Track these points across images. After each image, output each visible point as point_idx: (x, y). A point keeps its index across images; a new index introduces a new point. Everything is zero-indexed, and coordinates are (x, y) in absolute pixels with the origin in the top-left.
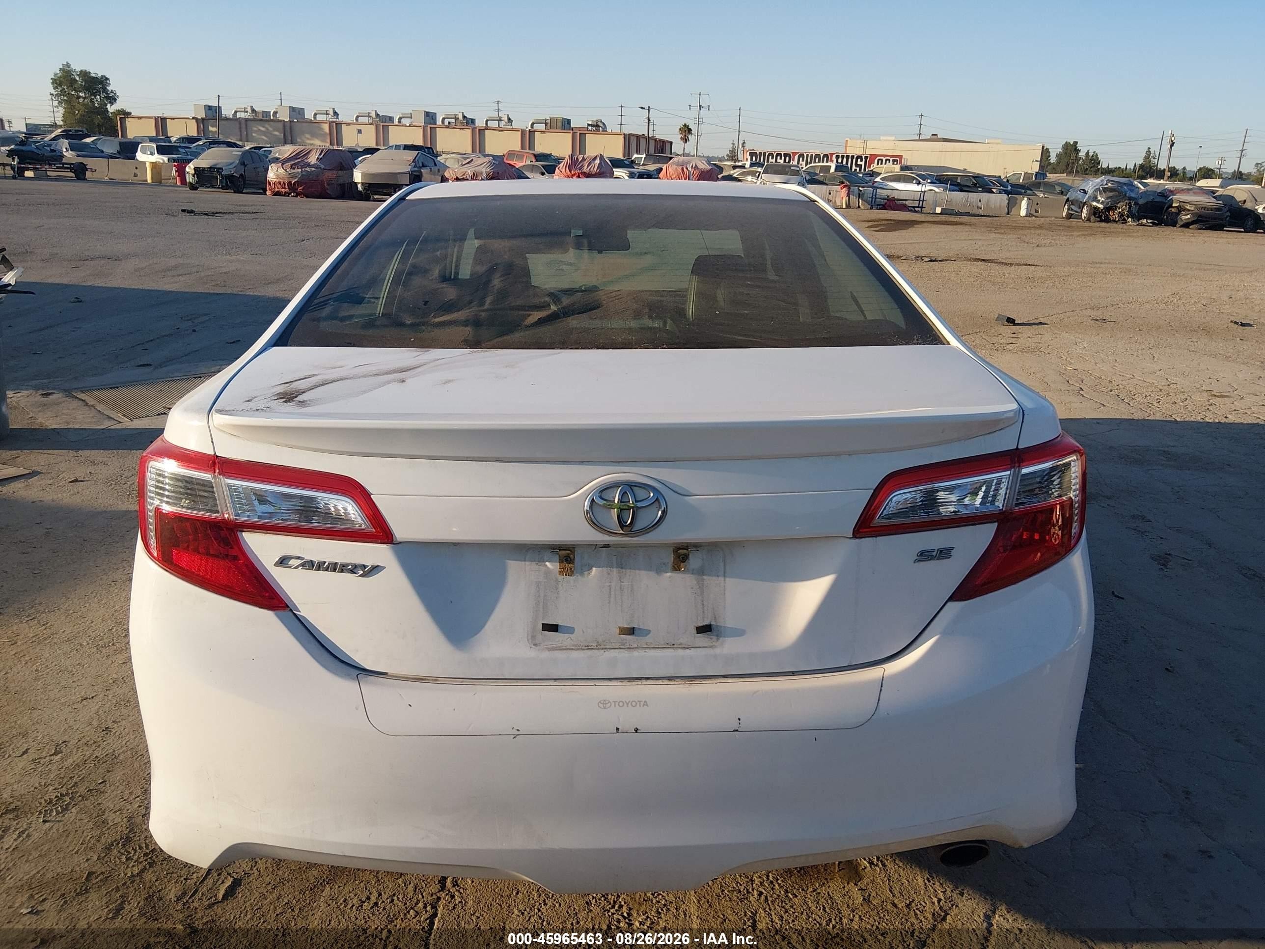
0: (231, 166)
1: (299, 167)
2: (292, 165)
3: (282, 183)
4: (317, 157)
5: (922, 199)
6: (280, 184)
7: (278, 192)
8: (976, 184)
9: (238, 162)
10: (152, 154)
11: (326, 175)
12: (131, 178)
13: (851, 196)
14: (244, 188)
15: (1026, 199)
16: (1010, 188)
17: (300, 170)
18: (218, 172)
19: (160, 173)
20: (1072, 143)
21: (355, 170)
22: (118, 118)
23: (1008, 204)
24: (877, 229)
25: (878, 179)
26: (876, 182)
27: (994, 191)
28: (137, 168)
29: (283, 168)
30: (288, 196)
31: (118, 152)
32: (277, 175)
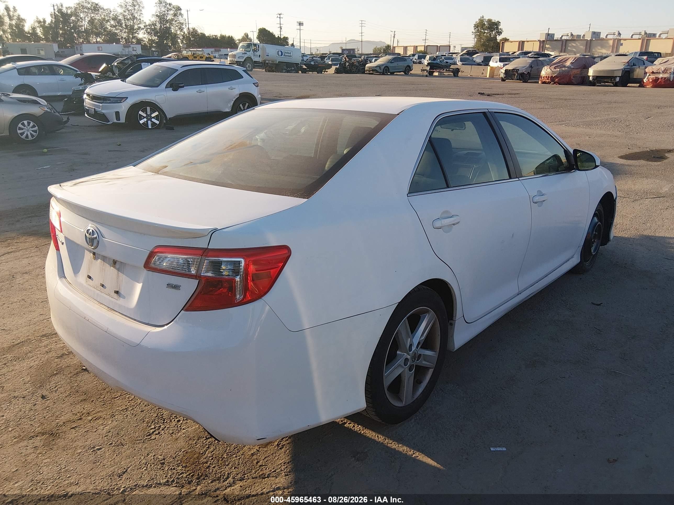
0: (524, 68)
1: (559, 68)
2: (555, 67)
3: (548, 77)
4: (571, 61)
6: (547, 77)
7: (545, 82)
9: (528, 66)
10: (496, 62)
11: (573, 72)
12: (480, 75)
14: (529, 80)
17: (559, 69)
18: (516, 71)
19: (493, 73)
21: (590, 69)
22: (501, 42)
28: (484, 70)
29: (550, 69)
30: (550, 84)
31: (482, 62)
32: (546, 73)
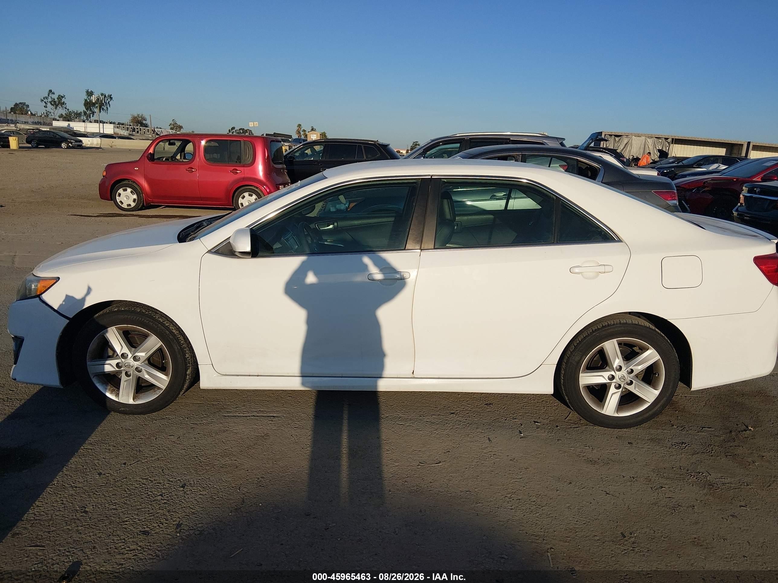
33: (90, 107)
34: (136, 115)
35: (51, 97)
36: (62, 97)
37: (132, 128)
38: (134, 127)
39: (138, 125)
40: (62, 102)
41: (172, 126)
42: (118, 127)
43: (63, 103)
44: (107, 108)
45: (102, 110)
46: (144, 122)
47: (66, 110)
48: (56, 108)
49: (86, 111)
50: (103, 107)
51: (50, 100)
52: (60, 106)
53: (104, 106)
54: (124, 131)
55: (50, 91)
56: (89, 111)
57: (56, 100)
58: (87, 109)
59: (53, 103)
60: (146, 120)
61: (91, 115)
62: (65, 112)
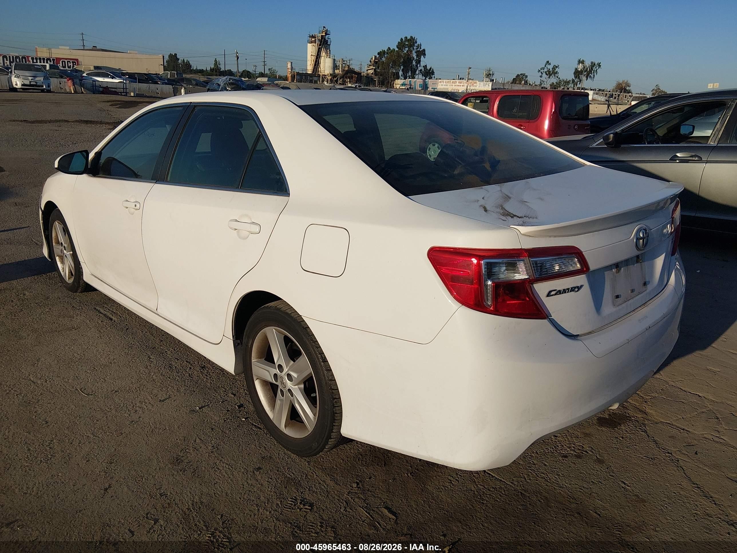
5: (125, 87)
8: (147, 79)
13: (75, 85)
15: (183, 88)
16: (166, 81)
20: (174, 55)
23: (174, 90)
24: (116, 107)
25: (85, 75)
26: (84, 76)
27: (159, 83)
33: (579, 75)
34: (621, 82)
35: (547, 68)
36: (557, 67)
37: (610, 94)
38: (613, 93)
39: (617, 91)
40: (556, 71)
41: (654, 92)
42: (597, 94)
43: (557, 73)
44: (594, 76)
45: (589, 78)
46: (628, 88)
47: (558, 79)
48: (549, 77)
49: (575, 79)
50: (590, 75)
51: (546, 70)
52: (553, 76)
53: (592, 74)
54: (602, 97)
55: (548, 62)
56: (577, 79)
57: (551, 70)
58: (576, 77)
59: (547, 73)
60: (629, 86)
61: (579, 83)
62: (556, 81)
